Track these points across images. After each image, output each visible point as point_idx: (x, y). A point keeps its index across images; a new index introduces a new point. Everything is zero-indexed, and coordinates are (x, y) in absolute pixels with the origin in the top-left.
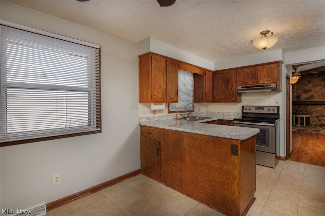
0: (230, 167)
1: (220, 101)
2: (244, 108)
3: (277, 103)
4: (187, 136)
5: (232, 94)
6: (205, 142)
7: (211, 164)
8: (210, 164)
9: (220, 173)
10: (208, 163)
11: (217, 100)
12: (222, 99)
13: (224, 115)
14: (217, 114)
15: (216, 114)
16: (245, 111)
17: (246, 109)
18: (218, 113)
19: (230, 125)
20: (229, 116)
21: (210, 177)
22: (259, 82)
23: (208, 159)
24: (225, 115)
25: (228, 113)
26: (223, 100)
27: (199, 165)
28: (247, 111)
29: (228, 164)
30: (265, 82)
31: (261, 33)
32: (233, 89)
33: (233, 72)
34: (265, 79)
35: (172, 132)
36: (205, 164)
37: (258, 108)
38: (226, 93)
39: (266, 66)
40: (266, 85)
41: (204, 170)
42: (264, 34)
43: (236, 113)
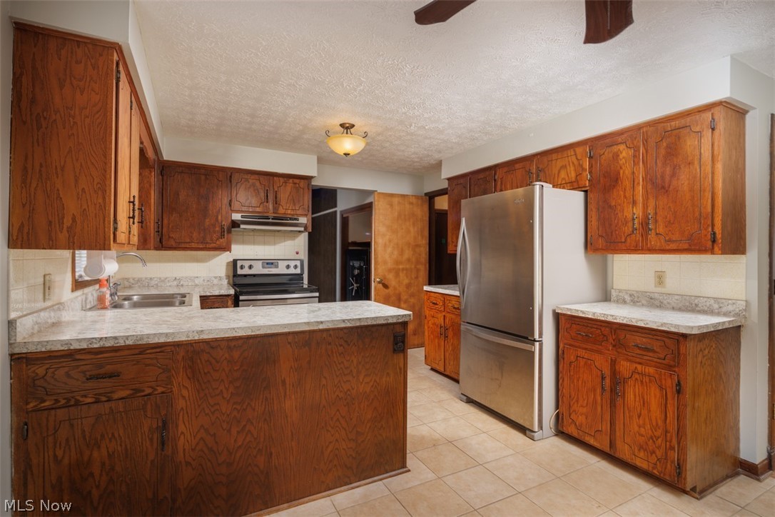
0: (391, 378)
1: (183, 246)
2: (239, 263)
3: (297, 253)
4: (289, 343)
5: (217, 229)
6: (341, 345)
7: (355, 391)
8: (353, 389)
9: (373, 400)
10: (349, 390)
11: (172, 243)
12: (188, 241)
13: (182, 285)
14: (157, 285)
15: (153, 283)
16: (240, 272)
17: (242, 267)
18: (163, 280)
19: (227, 307)
20: (197, 285)
21: (351, 419)
22: (278, 210)
23: (349, 381)
24: (185, 284)
25: (192, 279)
26: (194, 245)
27: (324, 407)
28: (246, 271)
29: (388, 373)
30: (289, 212)
31: (342, 125)
32: (220, 217)
33: (221, 176)
34: (288, 205)
35: (232, 344)
36: (341, 395)
37: (267, 264)
38: (202, 228)
39: (291, 180)
40: (291, 219)
41: (338, 410)
42: (347, 128)
43: (216, 278)
